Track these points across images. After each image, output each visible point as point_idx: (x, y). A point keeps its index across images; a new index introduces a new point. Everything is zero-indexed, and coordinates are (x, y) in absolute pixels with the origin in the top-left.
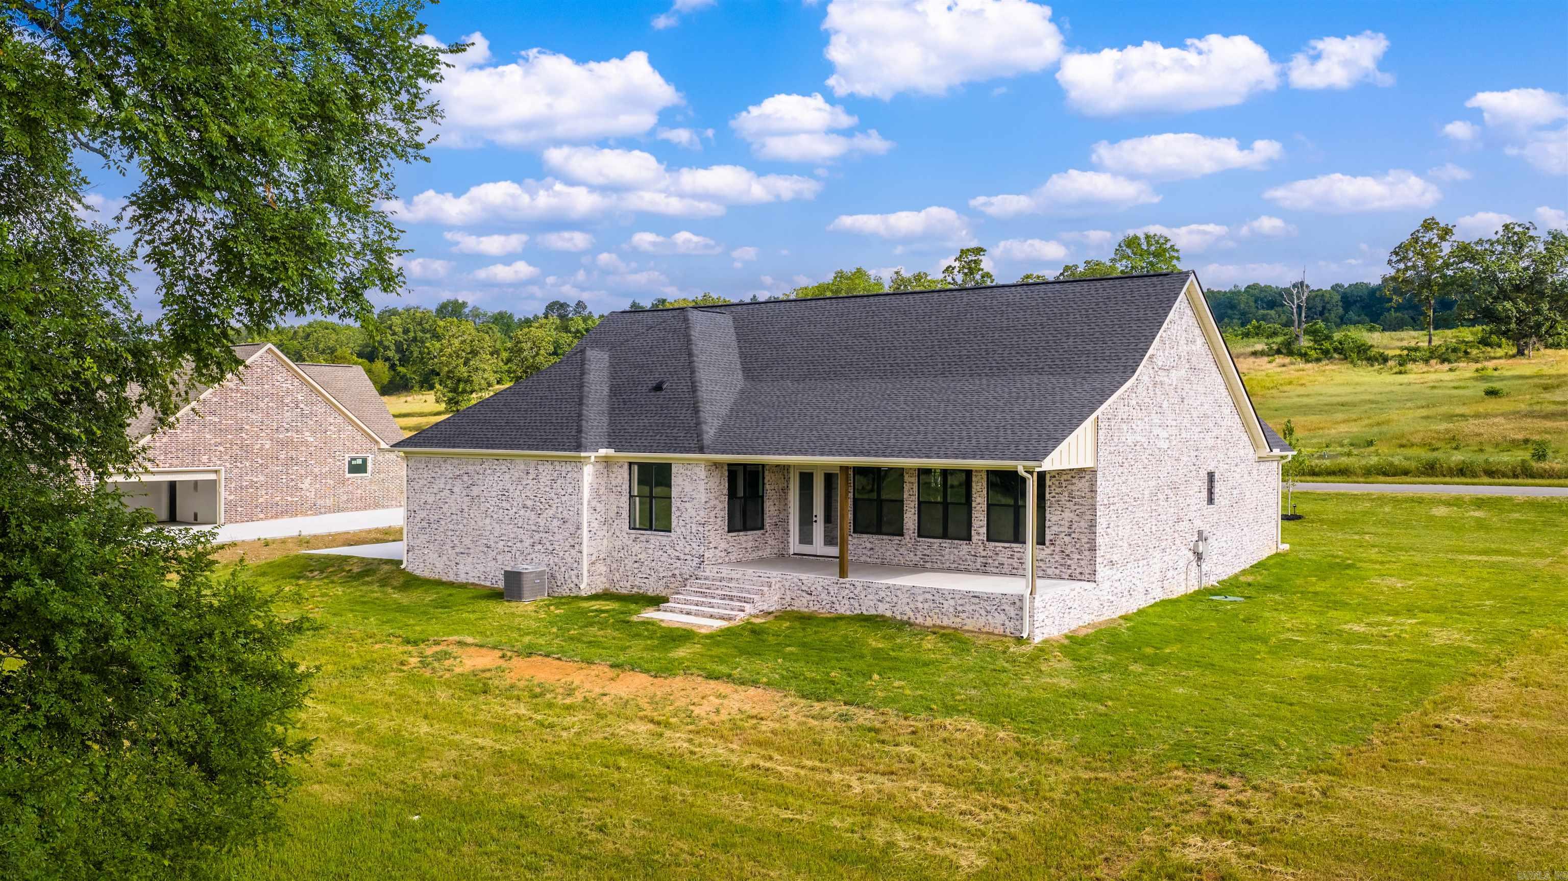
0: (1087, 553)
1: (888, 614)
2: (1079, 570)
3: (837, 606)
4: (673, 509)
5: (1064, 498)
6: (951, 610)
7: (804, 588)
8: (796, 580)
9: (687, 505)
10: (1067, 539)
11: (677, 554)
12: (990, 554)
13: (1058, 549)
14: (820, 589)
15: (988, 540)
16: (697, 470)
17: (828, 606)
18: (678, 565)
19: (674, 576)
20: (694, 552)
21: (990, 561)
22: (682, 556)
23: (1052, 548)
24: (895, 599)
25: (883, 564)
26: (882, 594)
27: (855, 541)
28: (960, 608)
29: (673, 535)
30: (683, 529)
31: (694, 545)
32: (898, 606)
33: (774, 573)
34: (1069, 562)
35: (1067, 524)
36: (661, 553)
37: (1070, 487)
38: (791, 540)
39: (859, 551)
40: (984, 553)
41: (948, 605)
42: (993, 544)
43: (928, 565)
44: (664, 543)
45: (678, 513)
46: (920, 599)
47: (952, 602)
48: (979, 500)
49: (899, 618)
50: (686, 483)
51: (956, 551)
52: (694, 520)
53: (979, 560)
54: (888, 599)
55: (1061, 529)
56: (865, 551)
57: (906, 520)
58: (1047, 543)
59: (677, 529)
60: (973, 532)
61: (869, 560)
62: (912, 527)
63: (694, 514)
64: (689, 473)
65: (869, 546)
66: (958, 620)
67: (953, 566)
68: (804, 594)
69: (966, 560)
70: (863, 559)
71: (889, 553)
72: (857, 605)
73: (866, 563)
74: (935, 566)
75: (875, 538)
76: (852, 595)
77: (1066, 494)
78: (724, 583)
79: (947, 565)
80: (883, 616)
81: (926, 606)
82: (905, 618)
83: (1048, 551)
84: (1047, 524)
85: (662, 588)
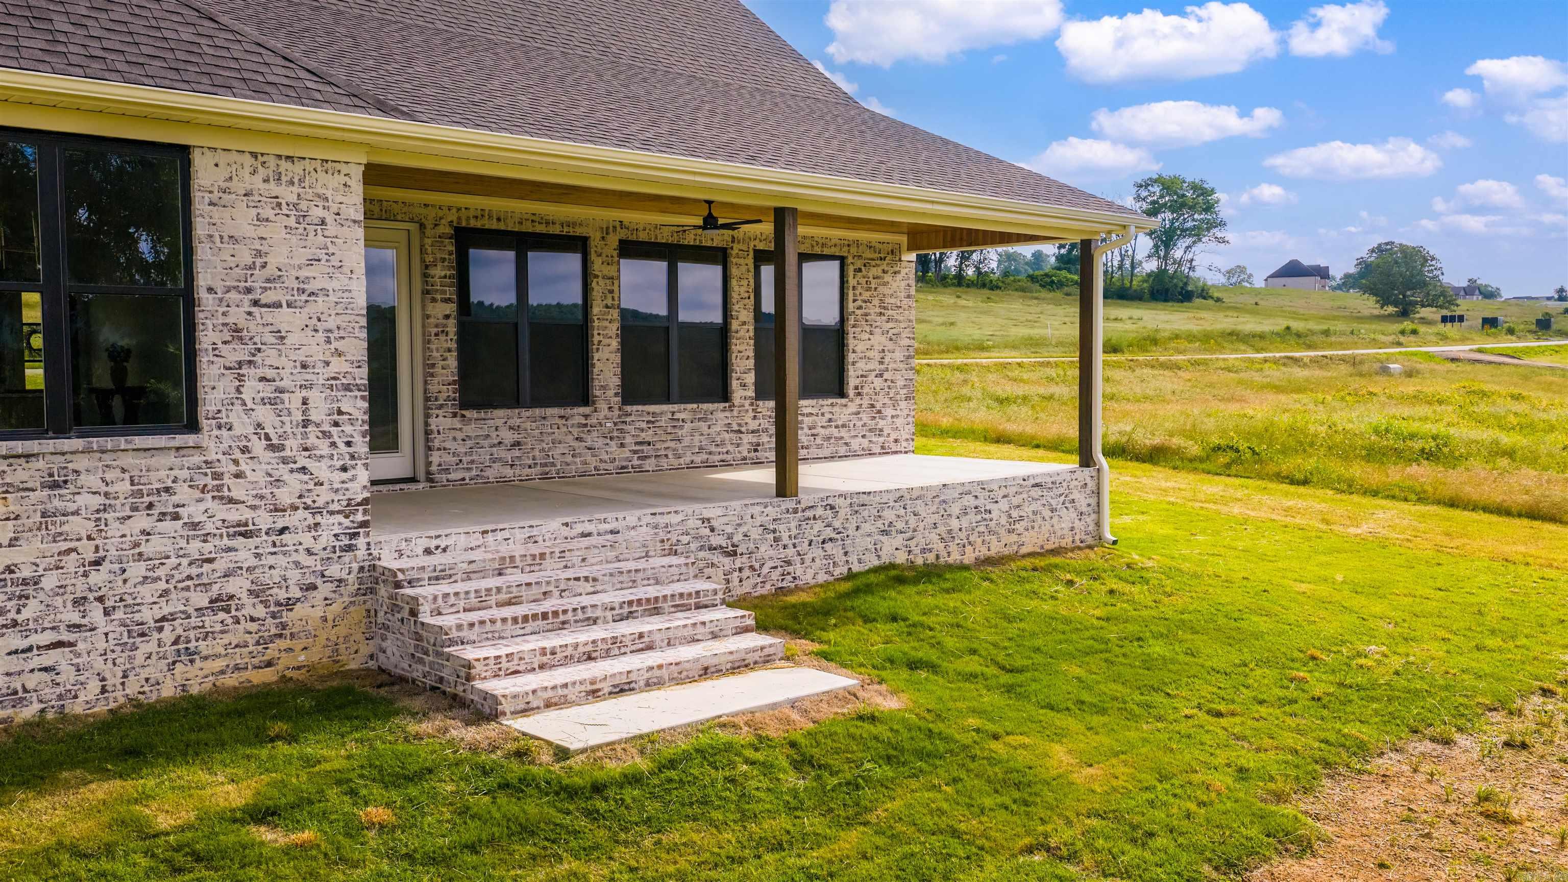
0: (903, 404)
1: (901, 558)
2: (893, 436)
3: (798, 570)
4: (207, 337)
5: (873, 310)
6: (1004, 520)
7: (716, 541)
8: (693, 523)
9: (284, 318)
10: (878, 383)
11: (234, 515)
12: (765, 424)
13: (866, 402)
14: (755, 533)
15: (757, 396)
16: (329, 184)
17: (775, 575)
18: (245, 557)
19: (222, 603)
20: (323, 496)
22: (264, 520)
23: (858, 401)
24: (913, 521)
25: (545, 477)
26: (889, 515)
27: (471, 429)
28: (1015, 514)
29: (207, 437)
30: (264, 414)
31: (321, 470)
32: (919, 538)
33: (631, 517)
34: (882, 423)
35: (878, 357)
36: (142, 521)
37: (881, 289)
39: (483, 456)
40: (753, 425)
41: (998, 512)
44: (159, 477)
45: (235, 353)
46: (955, 509)
47: (1004, 505)
48: (743, 316)
49: (919, 561)
50: (275, 232)
51: (703, 426)
52: (322, 374)
53: (747, 439)
54: (900, 525)
55: (871, 366)
56: (499, 452)
57: (597, 367)
58: (851, 392)
59: (236, 416)
60: (735, 384)
61: (508, 472)
62: (613, 381)
63: (315, 350)
64: (289, 194)
65: (509, 437)
66: (1014, 538)
67: (698, 459)
68: (717, 558)
69: (722, 444)
70: (494, 472)
71: (561, 449)
72: (840, 558)
73: (504, 482)
75: (522, 417)
76: (829, 533)
77: (876, 302)
78: (514, 577)
79: (688, 459)
80: (892, 566)
81: (965, 522)
82: (931, 558)
83: (852, 408)
84: (851, 357)
85: (156, 670)
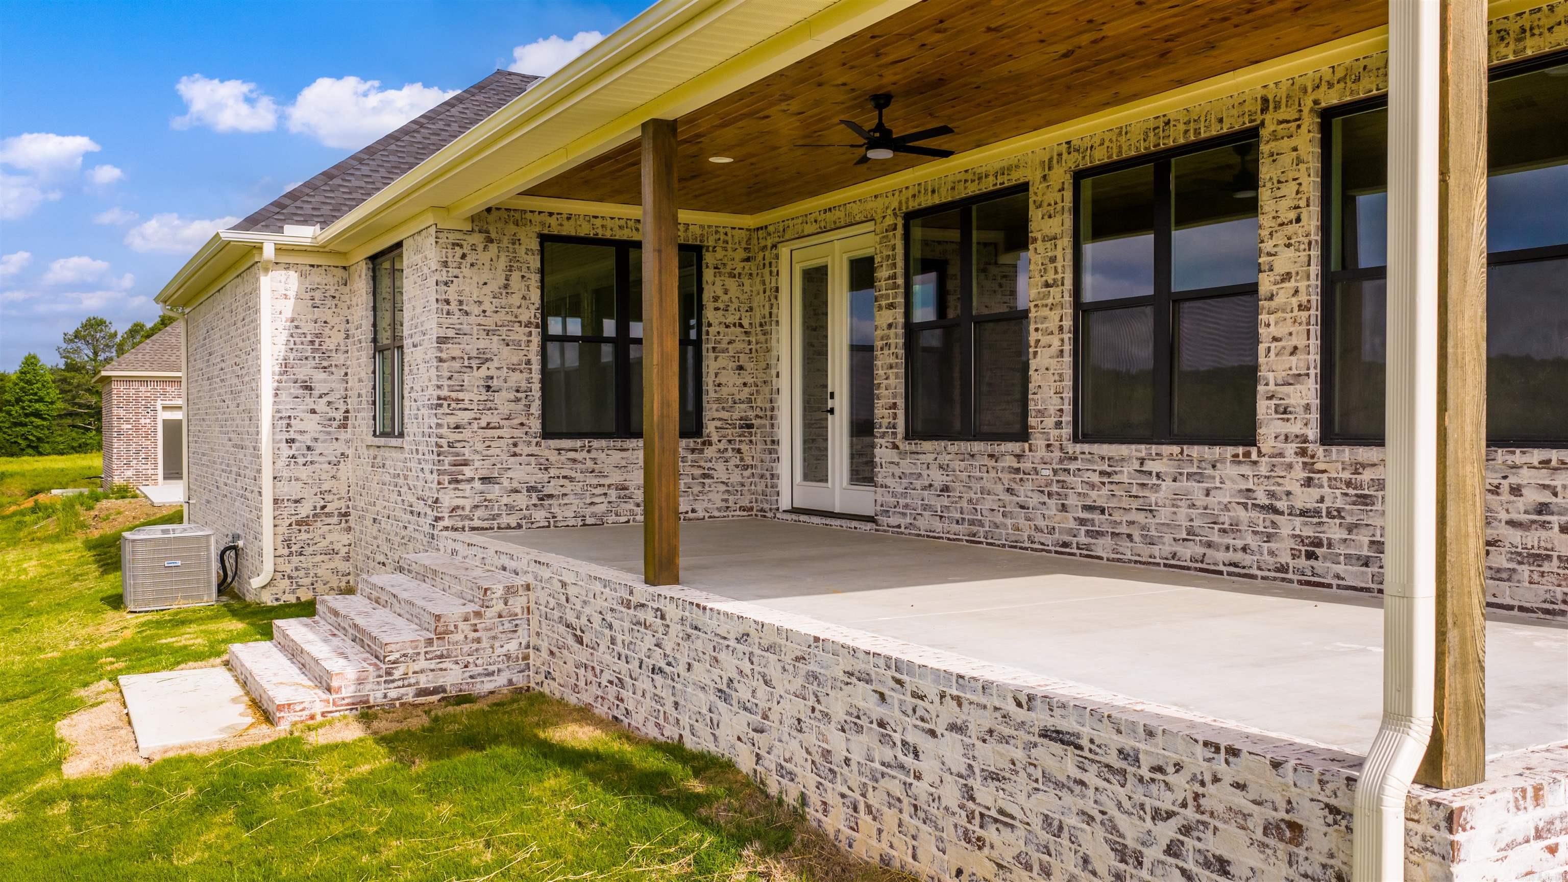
9: (418, 354)
12: (1335, 499)
15: (1328, 437)
21: (1334, 531)
25: (973, 539)
27: (906, 465)
29: (406, 443)
38: (783, 469)
39: (916, 500)
40: (1305, 498)
41: (937, 764)
42: (1347, 453)
43: (1103, 546)
48: (1285, 261)
50: (417, 291)
51: (1196, 489)
52: (426, 397)
53: (1288, 526)
56: (929, 497)
57: (1035, 379)
60: (1263, 407)
61: (938, 525)
62: (1053, 405)
65: (938, 478)
67: (1187, 552)
69: (1233, 529)
70: (925, 522)
71: (989, 503)
73: (932, 537)
74: (1126, 550)
75: (951, 453)
79: (1165, 548)
